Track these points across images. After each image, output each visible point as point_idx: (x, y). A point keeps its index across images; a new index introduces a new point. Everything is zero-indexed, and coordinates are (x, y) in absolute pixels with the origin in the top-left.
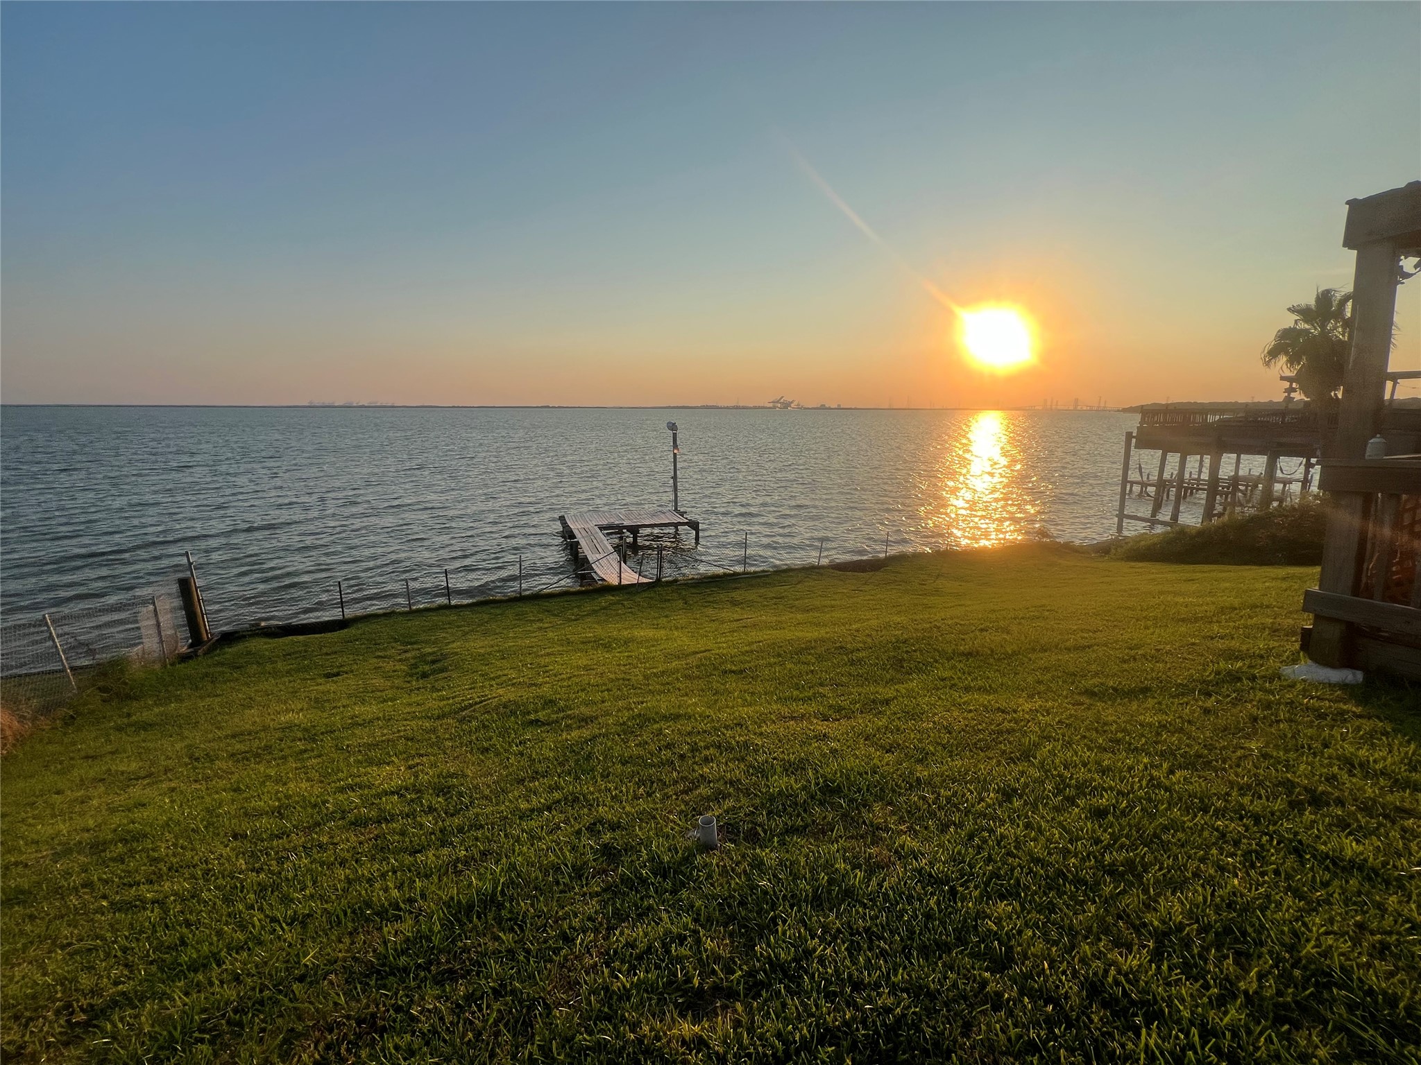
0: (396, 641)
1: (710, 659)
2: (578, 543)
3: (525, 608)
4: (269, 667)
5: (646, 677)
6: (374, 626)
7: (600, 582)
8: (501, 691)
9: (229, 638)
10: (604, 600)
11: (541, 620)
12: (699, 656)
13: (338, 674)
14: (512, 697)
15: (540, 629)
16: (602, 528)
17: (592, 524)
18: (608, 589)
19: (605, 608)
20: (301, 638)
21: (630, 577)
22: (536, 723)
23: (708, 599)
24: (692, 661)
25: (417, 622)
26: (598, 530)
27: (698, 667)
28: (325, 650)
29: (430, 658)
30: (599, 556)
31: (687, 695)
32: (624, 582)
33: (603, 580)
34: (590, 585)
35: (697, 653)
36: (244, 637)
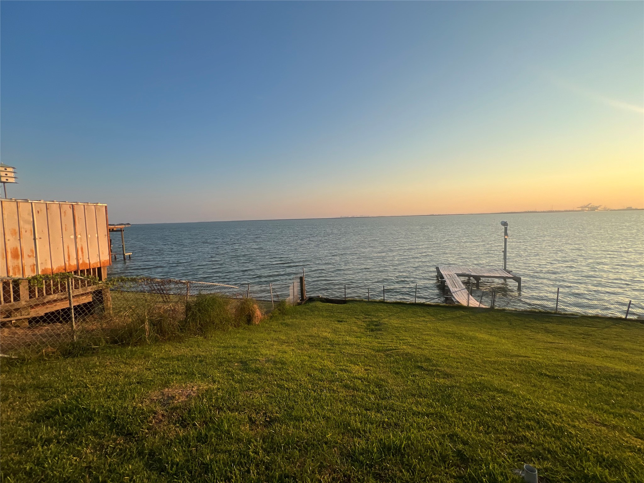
0: (363, 313)
1: (529, 362)
2: (445, 281)
3: (418, 309)
4: (321, 313)
5: (484, 362)
6: (355, 305)
7: (456, 303)
8: (405, 347)
9: (311, 299)
10: (458, 313)
11: (424, 317)
12: (521, 358)
13: (341, 322)
14: (410, 351)
15: (424, 321)
16: (459, 275)
17: (453, 273)
18: (460, 307)
19: (458, 317)
20: (331, 304)
21: (474, 303)
22: (421, 368)
23: (527, 325)
24: (516, 360)
25: (370, 307)
26: (456, 276)
27: (520, 365)
28: (338, 311)
29: (375, 323)
30: (456, 290)
31: (512, 380)
32: (471, 305)
33: (458, 302)
34: (450, 304)
35: (519, 356)
36: (315, 300)
